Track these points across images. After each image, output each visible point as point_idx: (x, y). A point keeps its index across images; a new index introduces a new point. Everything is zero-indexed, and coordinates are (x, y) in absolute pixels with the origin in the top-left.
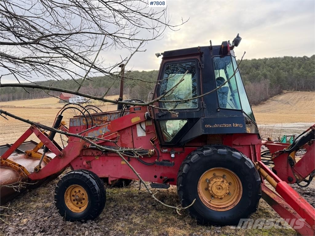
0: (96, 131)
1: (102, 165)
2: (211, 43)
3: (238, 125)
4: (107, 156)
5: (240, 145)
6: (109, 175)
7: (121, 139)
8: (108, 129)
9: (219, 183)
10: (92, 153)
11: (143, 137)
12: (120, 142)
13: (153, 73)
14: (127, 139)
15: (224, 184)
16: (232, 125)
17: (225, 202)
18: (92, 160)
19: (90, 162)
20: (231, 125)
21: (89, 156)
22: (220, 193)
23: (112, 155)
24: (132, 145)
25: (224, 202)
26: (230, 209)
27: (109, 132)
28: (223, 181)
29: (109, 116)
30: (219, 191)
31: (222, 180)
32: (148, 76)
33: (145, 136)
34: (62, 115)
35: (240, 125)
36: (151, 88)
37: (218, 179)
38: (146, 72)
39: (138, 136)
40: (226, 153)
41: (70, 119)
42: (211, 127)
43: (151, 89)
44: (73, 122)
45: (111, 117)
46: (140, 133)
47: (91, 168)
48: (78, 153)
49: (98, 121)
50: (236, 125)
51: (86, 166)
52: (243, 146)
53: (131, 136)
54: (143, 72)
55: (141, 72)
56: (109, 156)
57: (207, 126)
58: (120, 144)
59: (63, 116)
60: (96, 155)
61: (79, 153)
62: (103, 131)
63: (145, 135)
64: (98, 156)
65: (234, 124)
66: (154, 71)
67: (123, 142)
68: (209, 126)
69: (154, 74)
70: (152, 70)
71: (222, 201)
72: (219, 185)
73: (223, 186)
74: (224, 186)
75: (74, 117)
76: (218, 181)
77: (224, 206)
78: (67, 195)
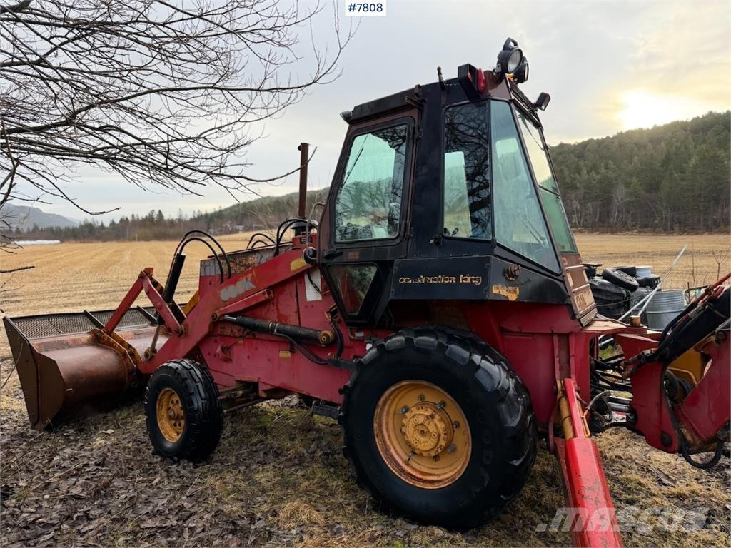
0: (233, 286)
1: (248, 357)
2: (440, 73)
3: (471, 280)
4: (256, 339)
5: (520, 332)
6: (259, 378)
7: (277, 306)
8: (252, 283)
9: (421, 419)
10: (232, 331)
11: (317, 301)
12: (276, 312)
13: (588, 146)
14: (287, 305)
15: (432, 424)
16: (458, 279)
17: (444, 468)
18: (232, 345)
19: (228, 348)
20: (454, 278)
21: (226, 335)
22: (425, 444)
23: (263, 336)
24: (297, 319)
25: (440, 468)
26: (443, 486)
27: (253, 288)
28: (432, 416)
29: (258, 255)
30: (422, 439)
31: (429, 412)
32: (572, 156)
33: (320, 301)
34: (183, 254)
35: (475, 280)
36: (578, 185)
37: (422, 408)
38: (569, 145)
39: (308, 300)
40: (432, 348)
41: (201, 261)
42: (410, 282)
43: (577, 188)
44: (206, 266)
45: (261, 258)
46: (312, 295)
47: (231, 360)
48: (205, 330)
49: (242, 266)
50: (466, 279)
51: (220, 356)
52: (535, 336)
53: (295, 300)
54: (562, 145)
55: (556, 147)
56: (258, 339)
57: (402, 280)
58: (276, 315)
59: (184, 257)
60: (237, 334)
61: (208, 328)
62: (243, 286)
63: (320, 298)
64: (240, 336)
65: (462, 276)
66: (591, 140)
67: (281, 312)
68: (407, 280)
69: (589, 150)
70: (586, 139)
71: (437, 464)
72: (422, 424)
73: (429, 428)
74: (431, 428)
75: (209, 257)
76: (420, 415)
77: (435, 478)
78: (162, 406)
